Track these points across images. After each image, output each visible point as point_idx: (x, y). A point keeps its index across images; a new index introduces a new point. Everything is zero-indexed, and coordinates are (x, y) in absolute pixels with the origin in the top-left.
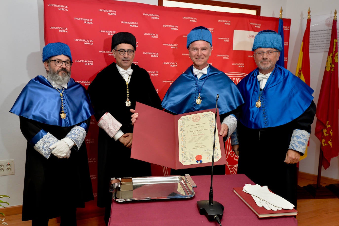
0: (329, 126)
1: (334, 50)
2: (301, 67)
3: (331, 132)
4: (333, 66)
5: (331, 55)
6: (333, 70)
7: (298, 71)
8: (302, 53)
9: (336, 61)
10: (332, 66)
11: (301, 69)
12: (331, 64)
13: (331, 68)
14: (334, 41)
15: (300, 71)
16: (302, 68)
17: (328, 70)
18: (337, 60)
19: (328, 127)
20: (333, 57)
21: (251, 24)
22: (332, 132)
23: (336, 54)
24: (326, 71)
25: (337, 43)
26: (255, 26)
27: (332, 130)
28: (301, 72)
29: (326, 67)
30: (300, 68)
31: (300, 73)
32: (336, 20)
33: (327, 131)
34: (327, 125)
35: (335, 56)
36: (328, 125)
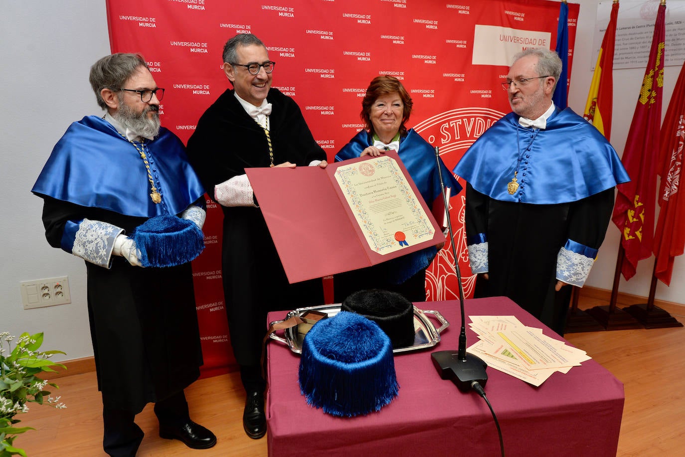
0: (640, 204)
1: (658, 63)
2: (595, 96)
3: (641, 216)
4: (654, 94)
5: (652, 73)
6: (652, 101)
7: (589, 104)
8: (600, 69)
9: (659, 85)
10: (651, 94)
11: (595, 100)
12: (649, 90)
13: (649, 98)
14: (658, 47)
15: (594, 104)
16: (598, 98)
17: (644, 101)
18: (662, 82)
19: (636, 206)
20: (655, 77)
21: (507, 12)
22: (643, 214)
23: (661, 72)
24: (639, 104)
25: (663, 50)
26: (514, 16)
27: (643, 212)
28: (595, 106)
29: (640, 96)
30: (595, 98)
31: (595, 108)
32: (665, 6)
33: (635, 214)
34: (635, 203)
35: (657, 76)
36: (638, 202)
